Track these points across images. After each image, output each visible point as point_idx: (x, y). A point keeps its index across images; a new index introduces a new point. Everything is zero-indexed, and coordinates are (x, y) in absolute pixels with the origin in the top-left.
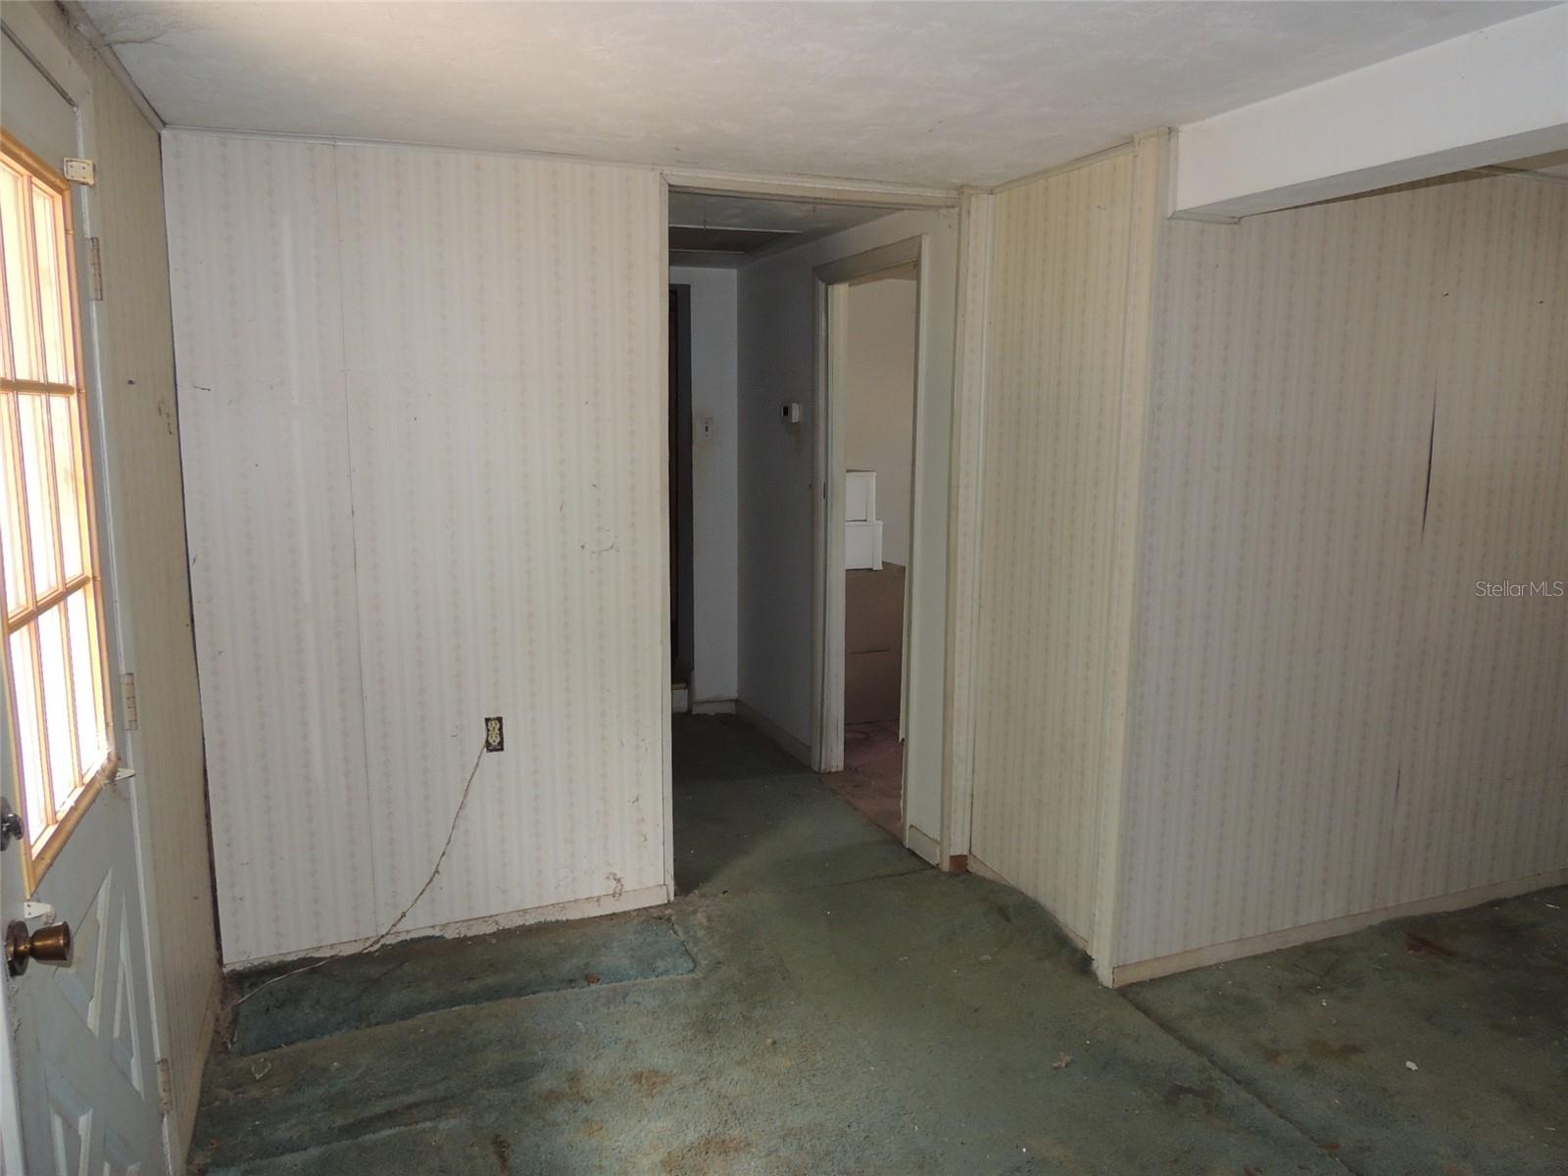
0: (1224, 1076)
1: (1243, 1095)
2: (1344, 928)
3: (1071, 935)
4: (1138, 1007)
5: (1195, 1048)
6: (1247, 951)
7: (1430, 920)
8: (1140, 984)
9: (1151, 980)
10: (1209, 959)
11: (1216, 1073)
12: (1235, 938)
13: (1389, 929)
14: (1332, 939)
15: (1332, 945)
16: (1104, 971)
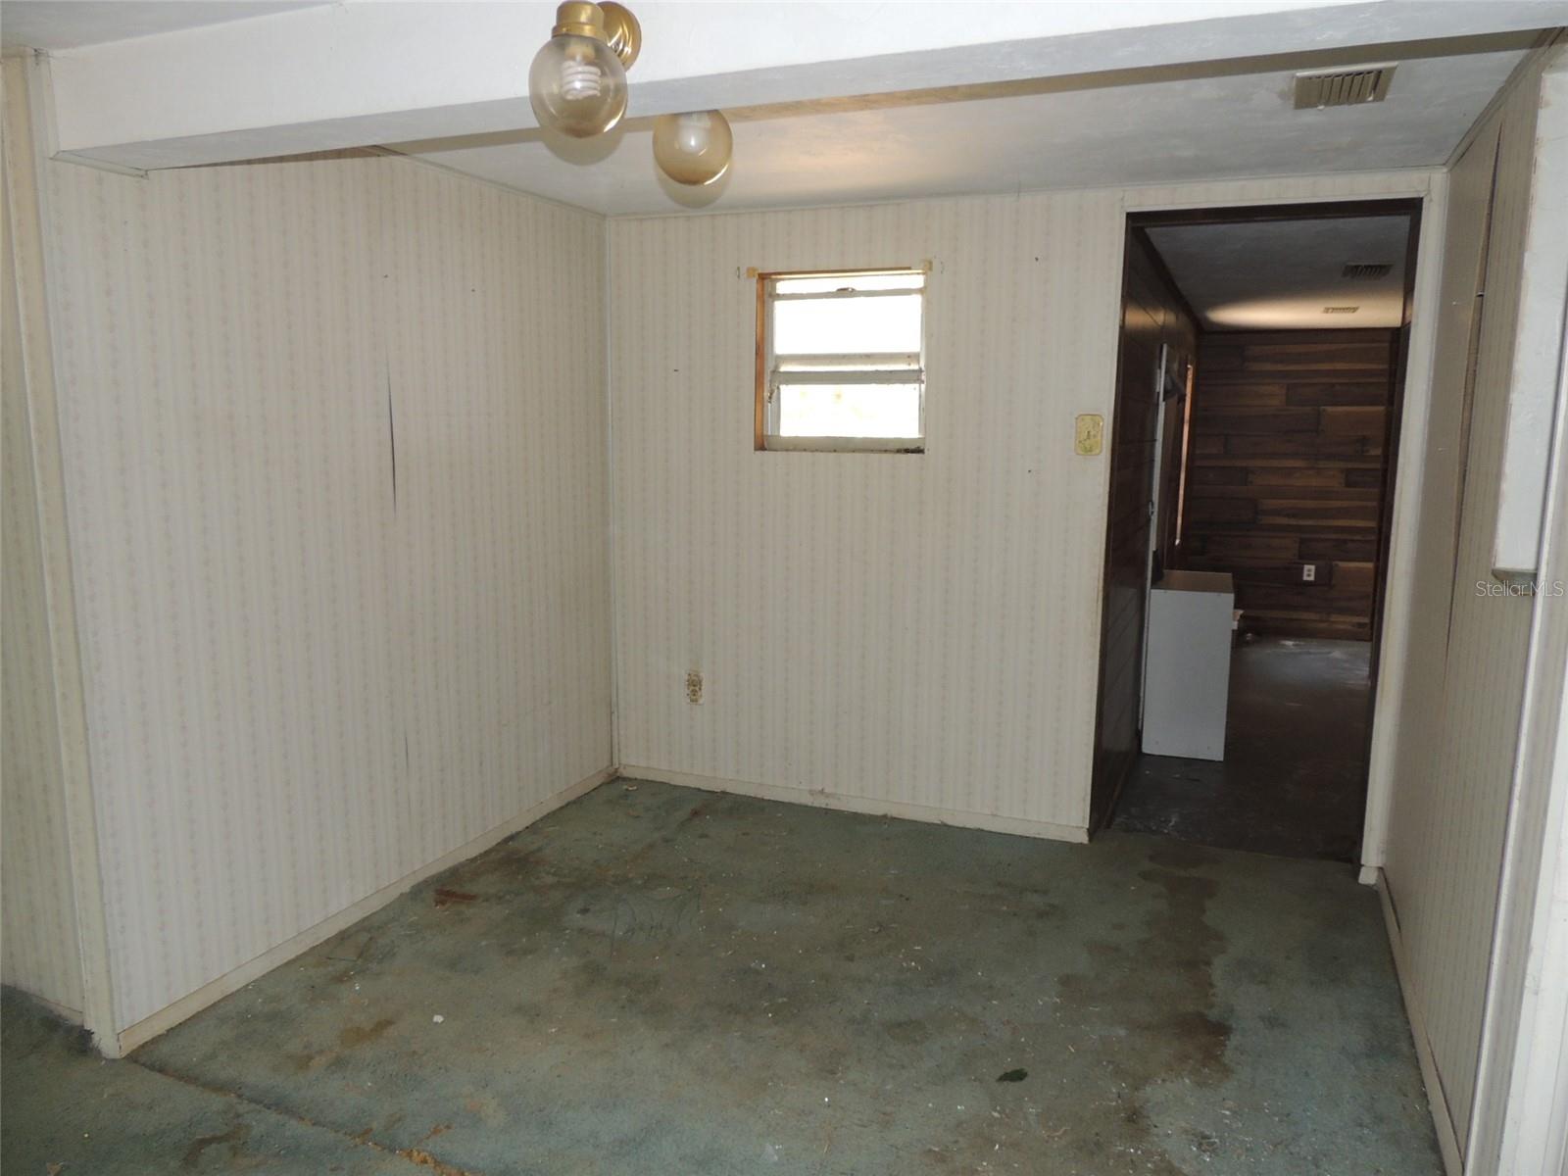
0: (253, 1106)
1: (273, 1117)
2: (376, 905)
3: (65, 1013)
4: (152, 1068)
5: (220, 1088)
6: (278, 960)
7: (454, 873)
8: (156, 1041)
9: (168, 1031)
10: (235, 984)
11: (243, 1107)
12: (264, 951)
13: (416, 892)
14: (364, 920)
15: (365, 926)
16: (109, 1042)
